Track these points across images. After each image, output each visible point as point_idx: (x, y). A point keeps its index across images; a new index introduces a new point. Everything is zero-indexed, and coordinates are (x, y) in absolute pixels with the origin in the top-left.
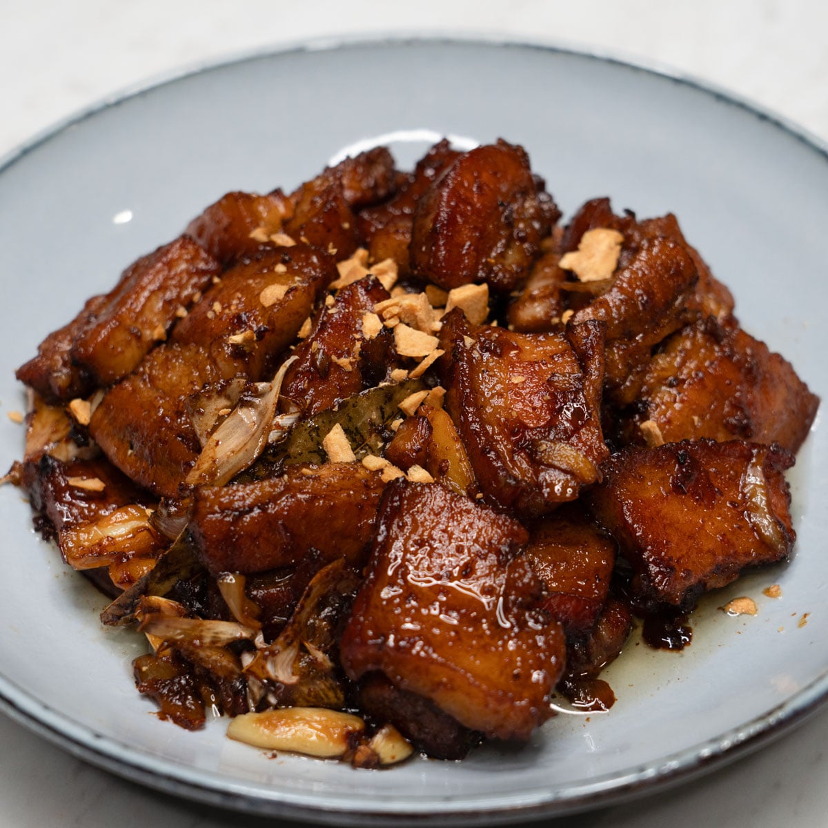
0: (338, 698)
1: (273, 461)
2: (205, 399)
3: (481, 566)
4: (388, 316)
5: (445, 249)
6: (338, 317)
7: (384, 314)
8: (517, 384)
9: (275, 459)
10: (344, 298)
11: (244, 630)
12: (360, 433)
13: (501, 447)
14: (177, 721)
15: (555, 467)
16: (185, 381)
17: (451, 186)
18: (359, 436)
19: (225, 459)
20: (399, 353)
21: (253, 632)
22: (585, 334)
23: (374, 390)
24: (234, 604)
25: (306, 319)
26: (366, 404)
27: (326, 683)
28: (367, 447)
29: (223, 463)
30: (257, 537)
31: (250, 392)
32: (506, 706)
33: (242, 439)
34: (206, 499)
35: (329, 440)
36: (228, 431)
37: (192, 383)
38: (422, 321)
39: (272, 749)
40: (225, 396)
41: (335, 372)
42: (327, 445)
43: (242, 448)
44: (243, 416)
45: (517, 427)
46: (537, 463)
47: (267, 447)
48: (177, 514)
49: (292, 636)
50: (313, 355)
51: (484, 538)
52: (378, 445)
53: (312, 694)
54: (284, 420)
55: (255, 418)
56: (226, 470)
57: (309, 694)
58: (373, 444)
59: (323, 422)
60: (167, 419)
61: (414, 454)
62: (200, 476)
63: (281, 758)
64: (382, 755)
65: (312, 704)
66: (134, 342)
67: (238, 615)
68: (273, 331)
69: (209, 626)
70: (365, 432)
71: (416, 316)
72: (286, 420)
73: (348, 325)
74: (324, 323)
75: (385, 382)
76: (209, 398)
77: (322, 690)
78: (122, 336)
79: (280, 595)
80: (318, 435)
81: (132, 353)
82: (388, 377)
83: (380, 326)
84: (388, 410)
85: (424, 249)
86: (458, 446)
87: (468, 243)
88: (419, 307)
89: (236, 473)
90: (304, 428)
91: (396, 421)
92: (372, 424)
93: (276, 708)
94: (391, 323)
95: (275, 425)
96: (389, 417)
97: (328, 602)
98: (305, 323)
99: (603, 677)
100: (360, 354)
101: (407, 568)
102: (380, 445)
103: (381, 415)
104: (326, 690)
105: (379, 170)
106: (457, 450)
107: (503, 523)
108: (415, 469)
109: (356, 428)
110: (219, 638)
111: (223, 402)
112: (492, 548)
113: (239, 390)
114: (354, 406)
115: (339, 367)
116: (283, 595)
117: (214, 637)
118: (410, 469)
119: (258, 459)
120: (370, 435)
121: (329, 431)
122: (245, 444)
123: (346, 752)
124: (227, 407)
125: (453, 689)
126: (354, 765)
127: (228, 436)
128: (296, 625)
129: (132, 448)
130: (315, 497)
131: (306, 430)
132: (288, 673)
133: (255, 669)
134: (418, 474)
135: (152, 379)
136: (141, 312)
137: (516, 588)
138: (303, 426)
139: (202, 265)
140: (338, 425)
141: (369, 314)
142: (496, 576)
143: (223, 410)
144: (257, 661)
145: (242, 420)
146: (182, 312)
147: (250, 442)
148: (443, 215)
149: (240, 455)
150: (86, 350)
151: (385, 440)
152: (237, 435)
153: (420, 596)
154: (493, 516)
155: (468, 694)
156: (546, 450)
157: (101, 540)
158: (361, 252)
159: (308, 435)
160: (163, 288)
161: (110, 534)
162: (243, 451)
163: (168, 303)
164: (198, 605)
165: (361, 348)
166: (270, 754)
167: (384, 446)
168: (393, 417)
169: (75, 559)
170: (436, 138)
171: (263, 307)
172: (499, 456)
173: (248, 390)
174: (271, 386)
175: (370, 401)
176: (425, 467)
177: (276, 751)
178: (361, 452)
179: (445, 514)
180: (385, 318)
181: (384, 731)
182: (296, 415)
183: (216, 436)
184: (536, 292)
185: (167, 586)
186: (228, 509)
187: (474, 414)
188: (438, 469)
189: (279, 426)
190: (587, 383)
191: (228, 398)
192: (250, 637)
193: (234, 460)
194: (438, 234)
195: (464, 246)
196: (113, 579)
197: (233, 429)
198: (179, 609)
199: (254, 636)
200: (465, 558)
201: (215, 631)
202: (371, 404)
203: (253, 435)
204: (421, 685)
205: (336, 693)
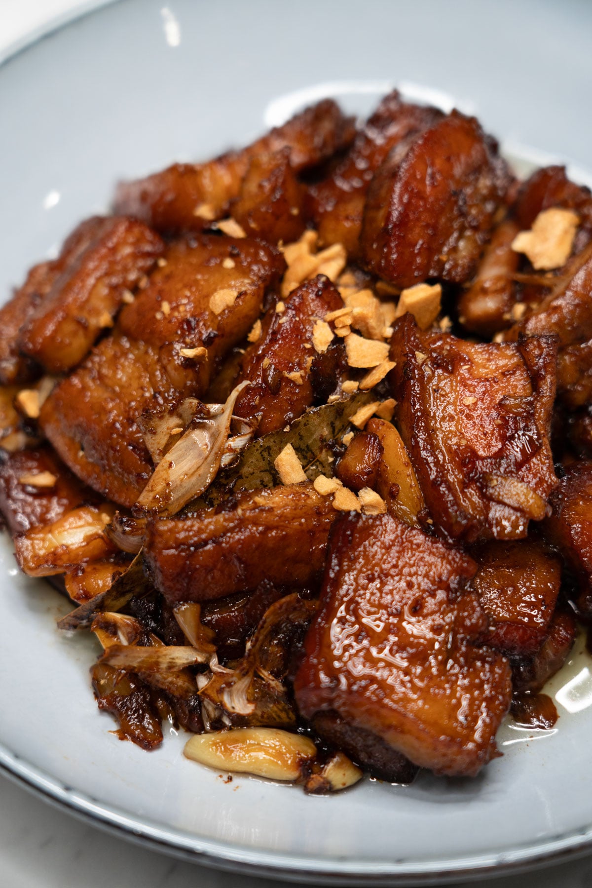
0: (290, 718)
1: (225, 483)
2: (157, 419)
3: (431, 604)
4: (340, 326)
5: (397, 251)
6: (288, 327)
7: (337, 323)
8: (469, 405)
9: (228, 481)
10: (294, 305)
11: (199, 655)
12: (311, 451)
13: (451, 478)
14: (135, 740)
15: (505, 504)
16: (135, 384)
17: (404, 179)
18: (310, 453)
19: (179, 482)
20: (350, 364)
21: (207, 655)
22: (537, 352)
23: (325, 408)
24: (189, 631)
25: (255, 321)
26: (317, 421)
27: (278, 706)
28: (318, 463)
29: (177, 486)
30: (212, 570)
31: (202, 415)
32: (455, 749)
33: (194, 461)
34: (161, 534)
35: (281, 460)
36: (180, 452)
37: (142, 388)
38: (373, 328)
39: (227, 771)
40: (177, 415)
41: (286, 386)
42: (278, 466)
43: (195, 471)
44: (196, 438)
45: (468, 457)
46: (488, 499)
47: (220, 471)
48: (132, 533)
49: (247, 667)
50: (265, 371)
51: (434, 573)
52: (328, 460)
53: (265, 716)
54: (236, 442)
55: (207, 441)
56: (179, 494)
57: (262, 716)
58: (324, 459)
59: (275, 442)
60: (118, 425)
61: (365, 477)
62: (154, 498)
63: (237, 781)
64: (333, 783)
65: (265, 724)
66: (81, 333)
67: (193, 642)
68: (223, 335)
69: (165, 652)
70: (315, 449)
71: (367, 323)
72: (238, 443)
73: (299, 334)
74: (274, 333)
75: (336, 394)
76: (161, 418)
77: (276, 712)
78: (69, 327)
79: (234, 620)
80: (270, 455)
81: (79, 343)
82: (338, 389)
83: (331, 337)
84: (338, 424)
85: (375, 246)
86: (409, 471)
87: (420, 242)
88: (370, 315)
89: (190, 499)
90: (256, 448)
91: (347, 435)
92: (322, 440)
93: (230, 729)
94: (342, 333)
95: (227, 448)
96: (340, 430)
97: (281, 629)
98: (255, 326)
99: (546, 691)
100: (311, 370)
101: (358, 603)
102: (331, 460)
103: (331, 430)
104: (279, 712)
105: (327, 126)
106: (408, 476)
107: (453, 559)
108: (366, 491)
109: (307, 446)
110: (174, 663)
111: (174, 421)
112: (441, 584)
113: (191, 411)
114: (305, 425)
115: (289, 381)
116: (237, 620)
117: (170, 662)
118: (361, 491)
119: (212, 484)
120: (321, 452)
121: (280, 450)
122: (198, 468)
123: (299, 777)
124: (179, 426)
125: (403, 732)
126: (307, 791)
127: (181, 457)
128: (252, 657)
129: (83, 449)
130: (268, 528)
131: (257, 450)
132: (243, 700)
133: (209, 692)
134: (369, 496)
135: (101, 377)
136: (88, 300)
137: (465, 627)
138: (254, 446)
139: (148, 248)
140: (289, 446)
141: (320, 322)
142: (444, 613)
143: (174, 430)
144: (211, 684)
145: (195, 443)
146: (128, 297)
147: (203, 466)
148: (395, 215)
149: (194, 479)
150: (34, 343)
151: (336, 455)
152: (189, 457)
153: (371, 633)
154: (443, 550)
155: (418, 738)
156: (496, 486)
157: (56, 548)
158: (310, 235)
159: (259, 456)
160: (108, 274)
161: (64, 542)
162: (197, 474)
163: (114, 288)
164: (153, 624)
165: (312, 363)
166: (225, 778)
167: (334, 462)
168: (343, 430)
169: (31, 569)
170: (386, 89)
171: (212, 313)
172: (450, 488)
173: (200, 412)
174: (222, 409)
175: (321, 418)
176: (375, 489)
177: (231, 774)
178: (312, 468)
179: (395, 549)
180: (337, 326)
181: (335, 760)
182: (248, 437)
183: (169, 457)
184: (487, 285)
185: (122, 601)
186: (184, 544)
187: (425, 440)
188: (389, 493)
189: (231, 449)
190: (538, 406)
191: (180, 416)
192: (205, 661)
193: (187, 484)
194: (390, 236)
195: (416, 245)
196: (69, 592)
197: (186, 451)
198: (134, 626)
199: (208, 660)
200: (415, 592)
201: (171, 657)
202: (323, 421)
203: (206, 458)
204: (371, 724)
205: (288, 714)
